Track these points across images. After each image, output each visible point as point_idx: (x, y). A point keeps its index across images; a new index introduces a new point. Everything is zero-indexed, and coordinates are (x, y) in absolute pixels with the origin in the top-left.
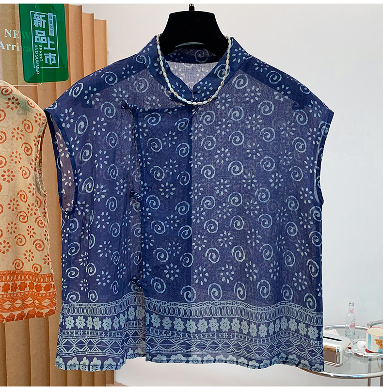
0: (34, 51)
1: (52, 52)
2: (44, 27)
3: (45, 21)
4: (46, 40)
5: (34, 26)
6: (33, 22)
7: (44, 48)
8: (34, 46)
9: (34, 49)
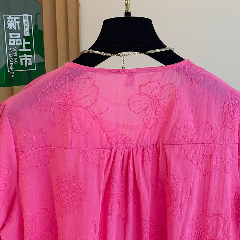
0: (8, 54)
1: (28, 53)
2: (19, 29)
3: (20, 22)
4: (21, 42)
5: (7, 29)
6: (7, 26)
7: (20, 50)
8: (8, 49)
9: (8, 52)
